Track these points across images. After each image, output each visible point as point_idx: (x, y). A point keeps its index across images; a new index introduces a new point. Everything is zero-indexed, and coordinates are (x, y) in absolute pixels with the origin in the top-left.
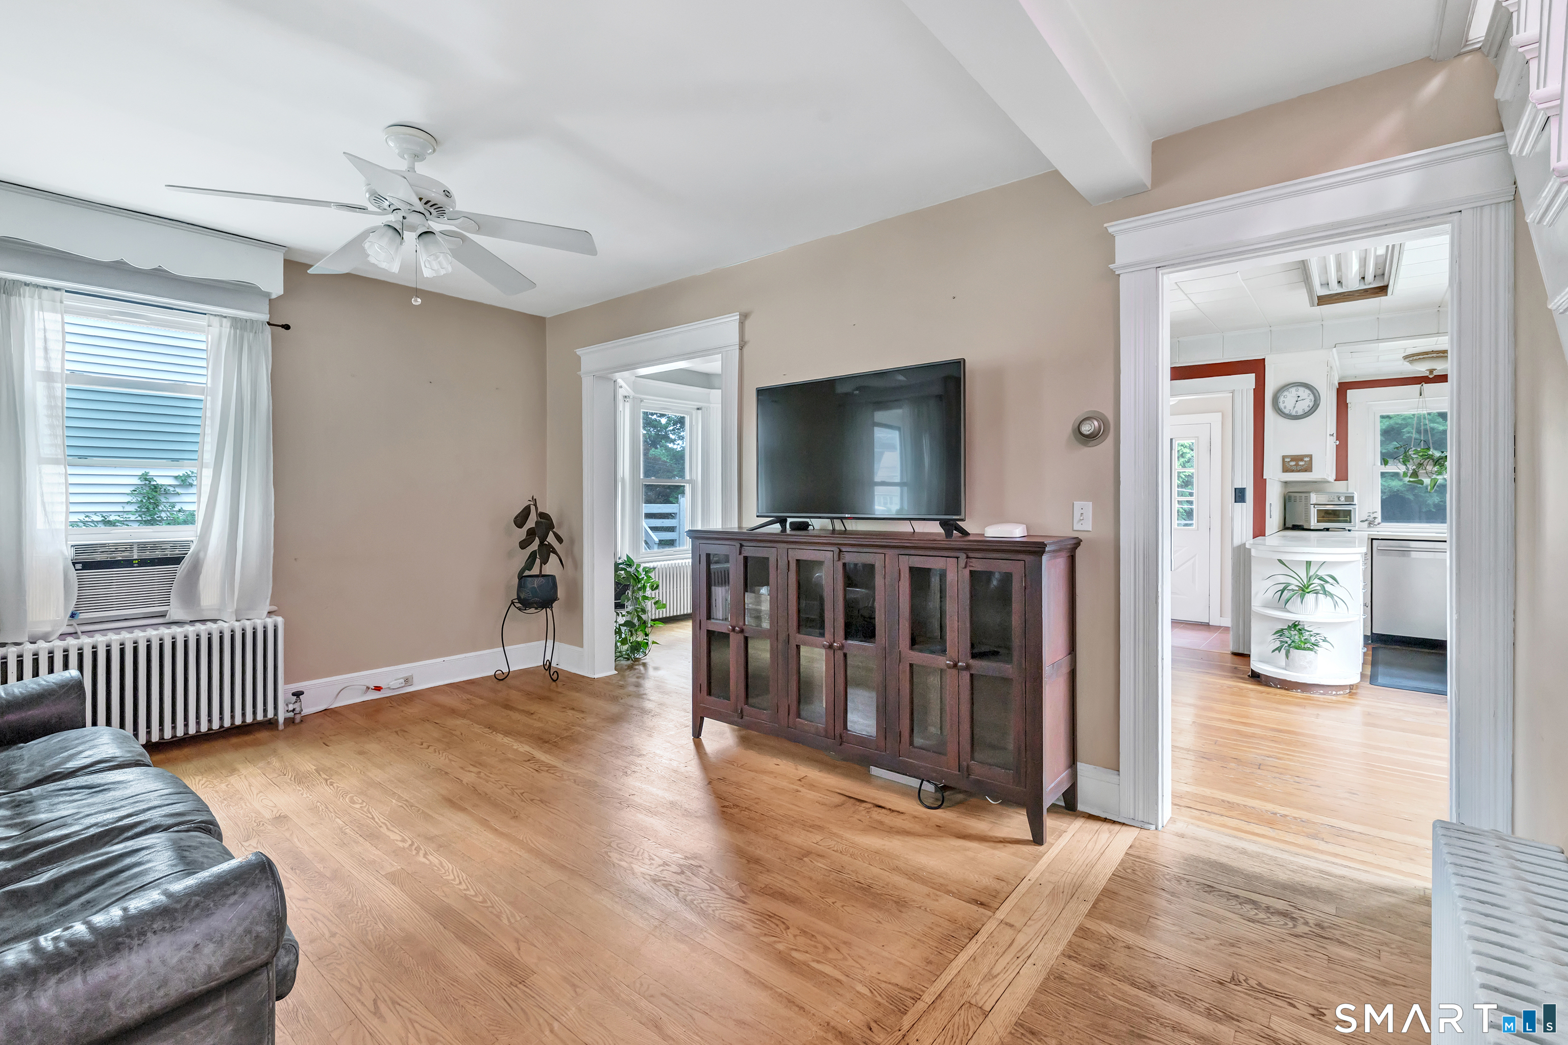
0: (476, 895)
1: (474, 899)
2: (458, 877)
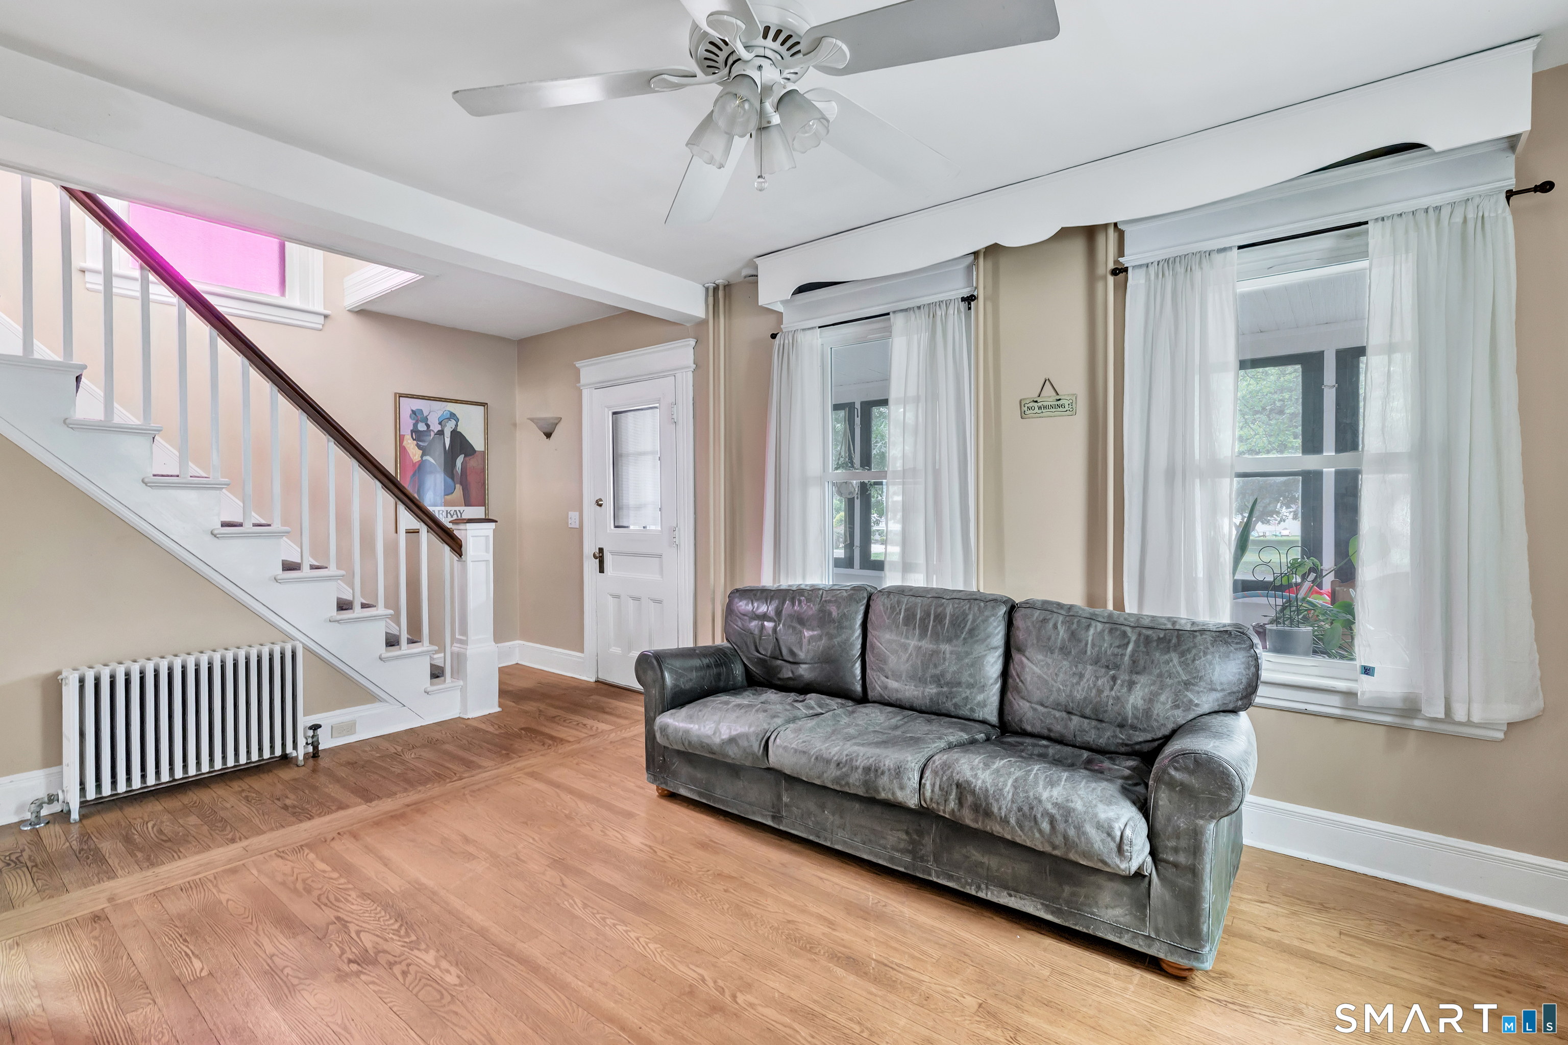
0: (614, 925)
1: (616, 922)
2: (643, 946)
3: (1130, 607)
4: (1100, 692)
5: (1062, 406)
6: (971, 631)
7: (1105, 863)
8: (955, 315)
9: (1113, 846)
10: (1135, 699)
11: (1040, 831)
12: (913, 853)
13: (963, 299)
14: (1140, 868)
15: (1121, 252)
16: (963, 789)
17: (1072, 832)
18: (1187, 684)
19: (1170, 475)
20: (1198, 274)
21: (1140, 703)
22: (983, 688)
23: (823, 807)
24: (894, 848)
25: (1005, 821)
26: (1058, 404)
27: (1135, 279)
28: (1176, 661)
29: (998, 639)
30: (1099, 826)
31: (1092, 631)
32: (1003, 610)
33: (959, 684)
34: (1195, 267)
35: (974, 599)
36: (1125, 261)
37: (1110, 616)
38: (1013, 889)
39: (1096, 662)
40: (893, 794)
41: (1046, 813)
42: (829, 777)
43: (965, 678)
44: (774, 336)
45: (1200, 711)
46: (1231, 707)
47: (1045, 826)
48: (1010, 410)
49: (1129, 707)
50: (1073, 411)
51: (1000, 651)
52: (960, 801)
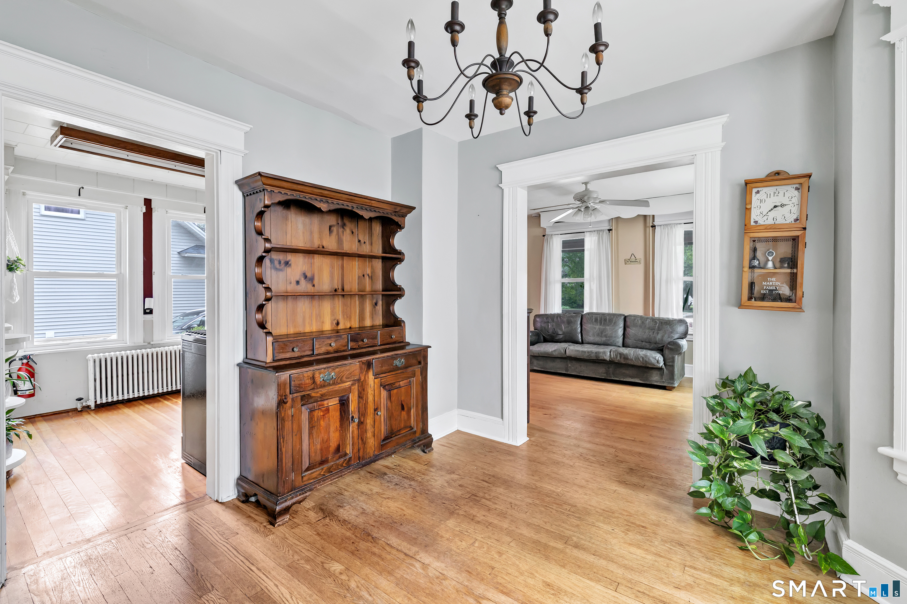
3: (656, 315)
4: (650, 336)
5: (637, 261)
6: (615, 323)
7: (654, 365)
8: (606, 234)
9: (656, 361)
10: (659, 337)
11: (640, 361)
12: (606, 373)
13: (608, 230)
14: (662, 367)
15: (653, 221)
16: (621, 354)
17: (647, 360)
18: (672, 332)
19: (667, 282)
20: (674, 229)
21: (660, 337)
22: (618, 338)
23: (581, 366)
24: (602, 373)
25: (632, 360)
26: (636, 261)
27: (657, 229)
28: (669, 327)
29: (622, 325)
30: (653, 358)
31: (647, 321)
32: (623, 317)
33: (612, 337)
34: (673, 227)
35: (614, 315)
36: (655, 223)
37: (652, 317)
38: (632, 377)
39: (649, 328)
40: (604, 357)
41: (641, 357)
42: (585, 356)
43: (613, 335)
44: (544, 236)
45: (674, 338)
46: (682, 337)
47: (641, 359)
48: (621, 262)
49: (657, 339)
50: (640, 263)
51: (623, 328)
52: (620, 357)
